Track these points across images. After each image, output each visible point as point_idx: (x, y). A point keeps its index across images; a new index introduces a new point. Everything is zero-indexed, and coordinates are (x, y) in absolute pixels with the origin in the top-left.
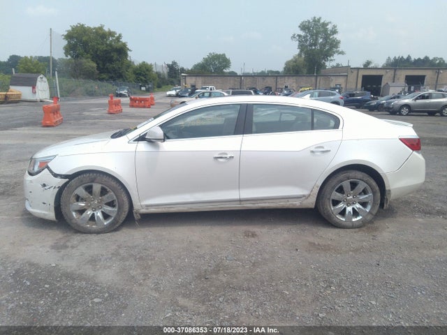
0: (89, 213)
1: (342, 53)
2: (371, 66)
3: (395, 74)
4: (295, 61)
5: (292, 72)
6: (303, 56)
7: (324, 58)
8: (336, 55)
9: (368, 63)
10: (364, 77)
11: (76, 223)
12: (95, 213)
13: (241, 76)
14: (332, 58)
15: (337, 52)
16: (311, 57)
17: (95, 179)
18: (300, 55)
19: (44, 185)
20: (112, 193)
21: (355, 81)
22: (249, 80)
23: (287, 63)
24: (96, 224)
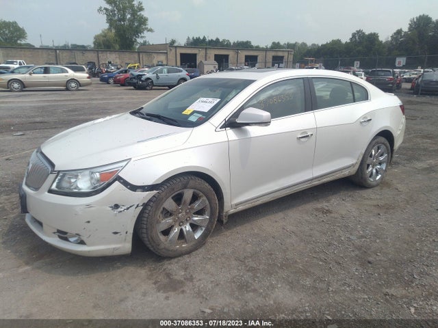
0: (176, 230)
1: (151, 30)
2: (176, 44)
3: (206, 53)
4: (104, 35)
5: (103, 47)
6: (113, 31)
7: (134, 35)
8: (145, 32)
9: (173, 42)
10: (182, 55)
11: (165, 248)
12: (183, 228)
13: (56, 50)
14: (142, 35)
15: (146, 29)
16: (122, 32)
17: (188, 183)
18: (109, 29)
19: (117, 206)
20: (205, 198)
21: (174, 59)
22: (65, 54)
23: (96, 38)
24: (186, 242)
